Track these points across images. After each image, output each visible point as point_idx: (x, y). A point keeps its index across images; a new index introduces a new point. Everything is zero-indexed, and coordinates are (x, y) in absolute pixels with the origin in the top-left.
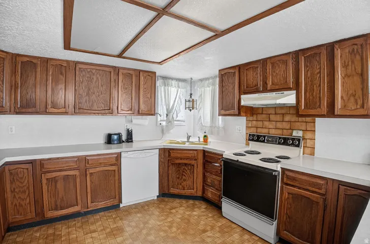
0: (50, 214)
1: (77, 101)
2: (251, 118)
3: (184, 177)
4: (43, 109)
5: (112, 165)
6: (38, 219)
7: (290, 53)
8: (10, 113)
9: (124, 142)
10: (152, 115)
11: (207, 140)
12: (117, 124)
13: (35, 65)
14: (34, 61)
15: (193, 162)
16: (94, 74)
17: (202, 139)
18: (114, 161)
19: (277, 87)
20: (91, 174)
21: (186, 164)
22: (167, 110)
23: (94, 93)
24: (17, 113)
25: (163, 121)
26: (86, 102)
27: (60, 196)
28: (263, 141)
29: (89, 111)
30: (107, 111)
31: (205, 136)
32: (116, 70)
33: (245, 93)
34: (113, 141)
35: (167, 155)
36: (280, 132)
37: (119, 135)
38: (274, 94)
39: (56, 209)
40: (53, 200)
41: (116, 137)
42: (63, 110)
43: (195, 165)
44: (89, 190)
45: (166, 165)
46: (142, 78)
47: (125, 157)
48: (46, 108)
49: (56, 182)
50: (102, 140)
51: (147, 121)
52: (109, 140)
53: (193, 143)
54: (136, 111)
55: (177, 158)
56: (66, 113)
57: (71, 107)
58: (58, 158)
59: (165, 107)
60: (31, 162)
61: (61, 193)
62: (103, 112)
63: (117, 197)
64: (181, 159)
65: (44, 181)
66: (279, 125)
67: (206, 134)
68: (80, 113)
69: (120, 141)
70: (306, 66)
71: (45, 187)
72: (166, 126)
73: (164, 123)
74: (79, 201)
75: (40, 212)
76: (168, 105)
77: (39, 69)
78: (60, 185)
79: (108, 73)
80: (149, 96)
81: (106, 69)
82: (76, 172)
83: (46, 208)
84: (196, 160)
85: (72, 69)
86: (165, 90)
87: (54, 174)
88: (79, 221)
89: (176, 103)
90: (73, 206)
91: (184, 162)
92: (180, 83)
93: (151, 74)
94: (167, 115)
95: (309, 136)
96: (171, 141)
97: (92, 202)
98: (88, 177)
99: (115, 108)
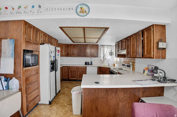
0: (70, 78)
1: (78, 54)
2: (124, 59)
4: (70, 56)
5: (84, 69)
6: (68, 79)
7: (125, 38)
8: (64, 56)
13: (69, 46)
16: (81, 47)
18: (85, 68)
19: (123, 49)
22: (103, 55)
23: (81, 51)
24: (66, 56)
25: (102, 59)
26: (80, 54)
30: (85, 56)
32: (87, 45)
33: (119, 50)
35: (100, 69)
37: (89, 62)
38: (123, 51)
39: (71, 78)
40: (71, 75)
42: (74, 56)
46: (94, 47)
47: (88, 68)
50: (84, 64)
51: (96, 59)
52: (86, 63)
56: (75, 57)
57: (76, 55)
58: (72, 66)
60: (68, 67)
61: (73, 74)
65: (70, 71)
67: (114, 64)
68: (78, 57)
69: (89, 64)
71: (70, 72)
75: (69, 78)
76: (104, 54)
78: (73, 72)
79: (85, 46)
80: (96, 51)
81: (85, 45)
82: (76, 70)
83: (70, 77)
84: (107, 71)
85: (76, 46)
86: (103, 49)
87: (72, 70)
88: (76, 82)
89: (107, 53)
90: (75, 78)
91: (104, 71)
92: (108, 47)
93: (97, 45)
94: (103, 57)
95: (134, 64)
96: (104, 65)
97: (79, 78)
98: (79, 71)
99: (87, 55)
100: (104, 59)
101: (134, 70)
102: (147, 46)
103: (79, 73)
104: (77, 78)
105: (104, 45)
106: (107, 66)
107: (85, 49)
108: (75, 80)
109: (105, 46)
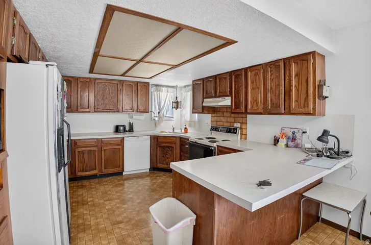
0: (80, 174)
1: (96, 104)
2: (213, 115)
3: (167, 156)
4: (75, 109)
5: (118, 145)
6: (72, 176)
7: (228, 72)
9: (127, 131)
10: (147, 112)
11: (187, 130)
12: (122, 119)
13: (71, 81)
14: (70, 79)
15: (173, 145)
16: (106, 86)
17: (183, 131)
18: (119, 143)
19: (222, 94)
20: (105, 150)
21: (168, 147)
22: (159, 109)
23: (107, 98)
25: (156, 117)
26: (102, 104)
27: (86, 162)
28: (218, 131)
29: (104, 110)
30: (115, 110)
31: (185, 128)
32: (122, 82)
33: (206, 98)
34: (120, 130)
35: (156, 141)
36: (228, 124)
37: (124, 126)
38: (221, 99)
39: (83, 171)
40: (81, 165)
41: (122, 128)
42: (88, 110)
43: (175, 147)
44: (103, 161)
45: (155, 148)
46: (139, 88)
47: (127, 140)
48: (77, 108)
49: (83, 154)
50: (112, 129)
51: (143, 117)
52: (117, 129)
53: (176, 133)
54: (135, 110)
55: (163, 143)
56: (89, 112)
57: (93, 108)
58: (85, 140)
59: (157, 107)
61: (86, 161)
62: (113, 110)
63: (121, 167)
64: (165, 143)
65: (76, 152)
66: (229, 119)
67: (186, 127)
68: (98, 112)
69: (125, 131)
70: (235, 82)
71: (77, 156)
72: (158, 121)
73: (157, 119)
74: (97, 168)
75: (74, 172)
76: (159, 105)
77: (73, 84)
78: (86, 156)
79: (116, 85)
80: (144, 99)
81: (115, 82)
82: (95, 149)
83: (77, 169)
84: (175, 143)
85: (93, 83)
86: (157, 95)
87: (83, 149)
88: (96, 180)
89: (166, 104)
90: (92, 170)
91: (168, 145)
92: (169, 89)
93: (145, 84)
94: (159, 113)
95: (244, 127)
96: (162, 132)
97: (105, 169)
98: (103, 152)
99: (121, 108)
100: (160, 117)
101: (246, 139)
102: (298, 91)
103: (105, 155)
104: (101, 170)
105: (161, 86)
106: (170, 132)
107: (117, 92)
108: (94, 177)
109: (161, 88)
